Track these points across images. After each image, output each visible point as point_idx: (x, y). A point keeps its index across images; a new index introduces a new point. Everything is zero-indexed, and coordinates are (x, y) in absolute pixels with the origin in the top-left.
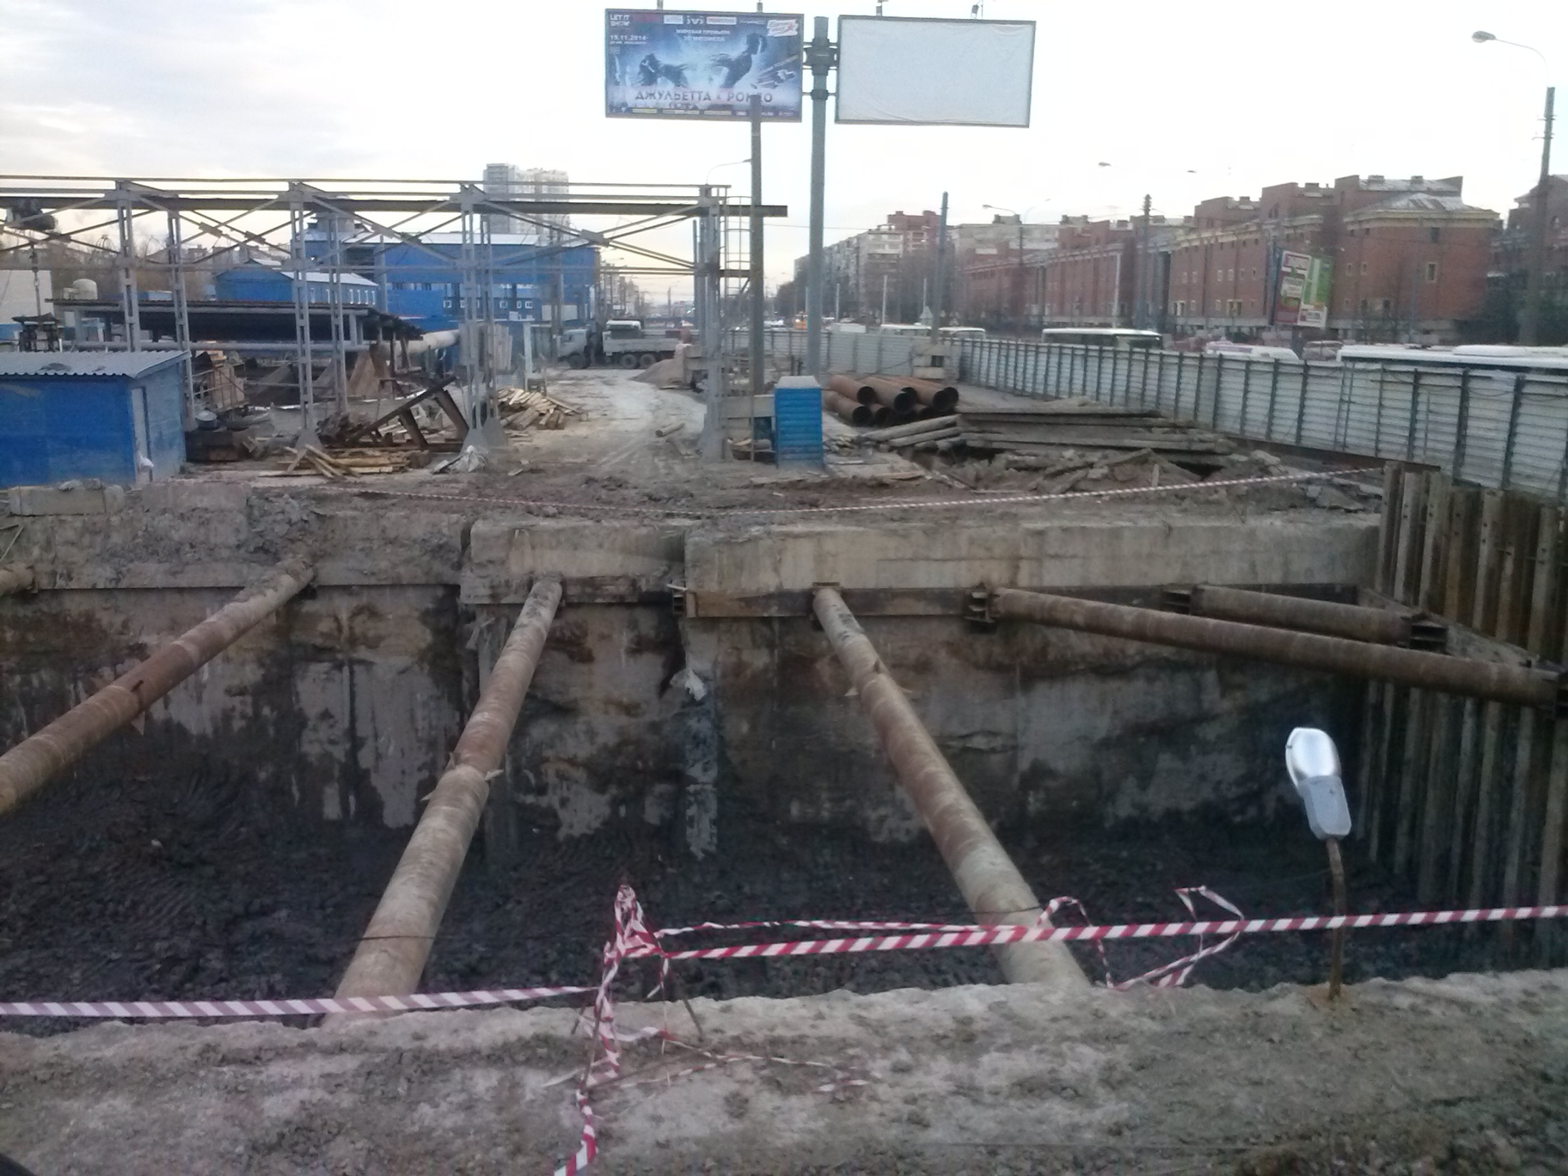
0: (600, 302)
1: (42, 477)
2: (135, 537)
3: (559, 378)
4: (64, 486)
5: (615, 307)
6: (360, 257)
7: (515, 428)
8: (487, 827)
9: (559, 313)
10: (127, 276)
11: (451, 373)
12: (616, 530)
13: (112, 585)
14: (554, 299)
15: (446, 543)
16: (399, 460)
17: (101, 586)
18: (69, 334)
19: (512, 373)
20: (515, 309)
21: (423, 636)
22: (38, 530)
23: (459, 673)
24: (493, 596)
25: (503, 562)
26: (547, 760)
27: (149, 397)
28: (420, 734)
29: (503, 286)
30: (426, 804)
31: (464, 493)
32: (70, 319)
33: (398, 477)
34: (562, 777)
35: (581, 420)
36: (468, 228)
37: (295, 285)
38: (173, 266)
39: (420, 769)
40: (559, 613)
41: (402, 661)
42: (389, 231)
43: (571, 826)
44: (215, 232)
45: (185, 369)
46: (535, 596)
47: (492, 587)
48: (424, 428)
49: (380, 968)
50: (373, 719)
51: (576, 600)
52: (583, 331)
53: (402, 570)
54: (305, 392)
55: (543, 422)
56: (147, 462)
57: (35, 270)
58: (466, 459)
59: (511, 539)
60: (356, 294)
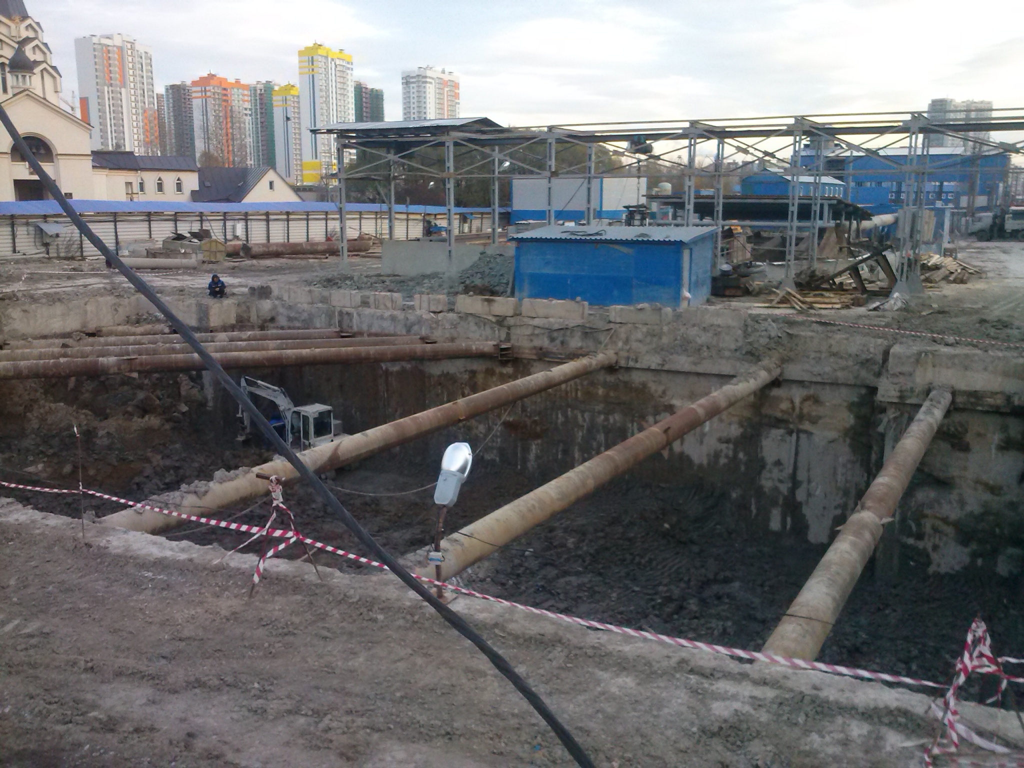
0: (1006, 194)
1: (627, 300)
2: (676, 340)
3: (968, 247)
4: (640, 306)
5: (1017, 197)
6: (836, 165)
7: (931, 282)
8: (878, 554)
9: (973, 202)
10: (690, 180)
11: (888, 243)
12: (999, 358)
13: (659, 368)
14: (971, 192)
15: (872, 359)
16: (846, 300)
17: (653, 368)
18: (653, 216)
19: (933, 243)
20: (941, 200)
21: (849, 420)
22: (623, 331)
23: (870, 448)
24: (901, 397)
25: (911, 375)
26: (926, 516)
27: (693, 256)
28: (839, 484)
29: (933, 183)
30: (839, 531)
31: (887, 325)
32: (655, 207)
33: (844, 312)
34: (935, 530)
35: (981, 278)
36: (913, 145)
37: (792, 184)
38: (717, 173)
39: (836, 508)
40: (948, 414)
41: (832, 435)
42: (858, 148)
43: (939, 565)
44: (745, 151)
45: (717, 237)
46: (931, 400)
47: (901, 391)
48: (866, 280)
49: (794, 635)
50: (809, 470)
51: (961, 406)
52: (990, 214)
53: (840, 374)
54: (790, 254)
55: (951, 278)
56: (688, 295)
57: (639, 177)
58: (892, 302)
59: (918, 359)
60: (830, 190)
